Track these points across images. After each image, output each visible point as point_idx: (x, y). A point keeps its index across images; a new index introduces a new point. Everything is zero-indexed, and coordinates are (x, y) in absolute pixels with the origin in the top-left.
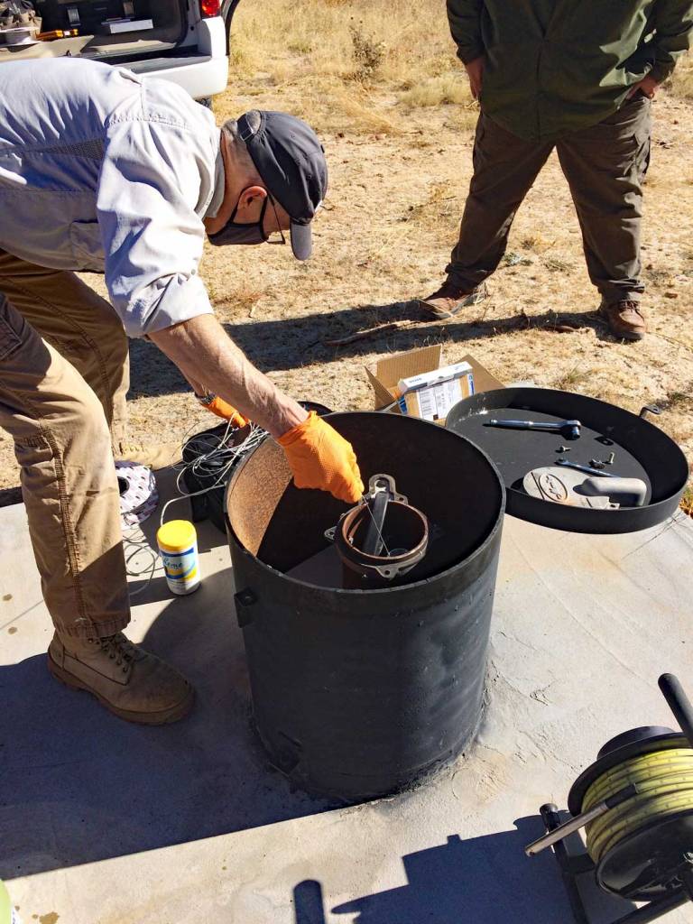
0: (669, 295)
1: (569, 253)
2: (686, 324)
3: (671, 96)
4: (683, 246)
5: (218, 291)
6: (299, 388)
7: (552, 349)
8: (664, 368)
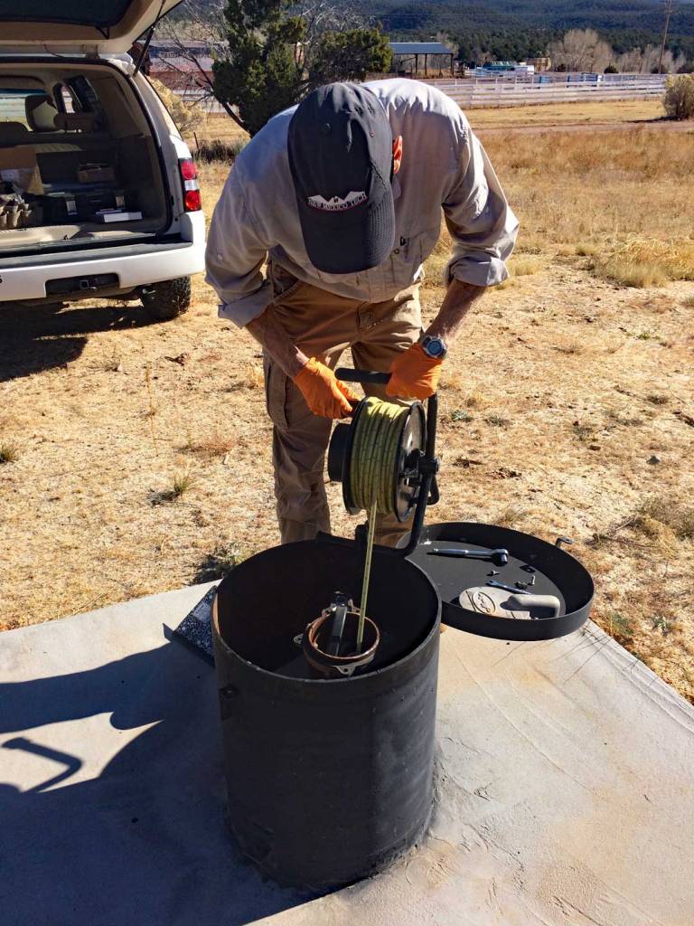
0: (593, 448)
1: (506, 411)
2: (608, 473)
3: (595, 277)
4: (606, 406)
5: (195, 441)
6: (269, 527)
7: (492, 493)
8: (590, 510)
